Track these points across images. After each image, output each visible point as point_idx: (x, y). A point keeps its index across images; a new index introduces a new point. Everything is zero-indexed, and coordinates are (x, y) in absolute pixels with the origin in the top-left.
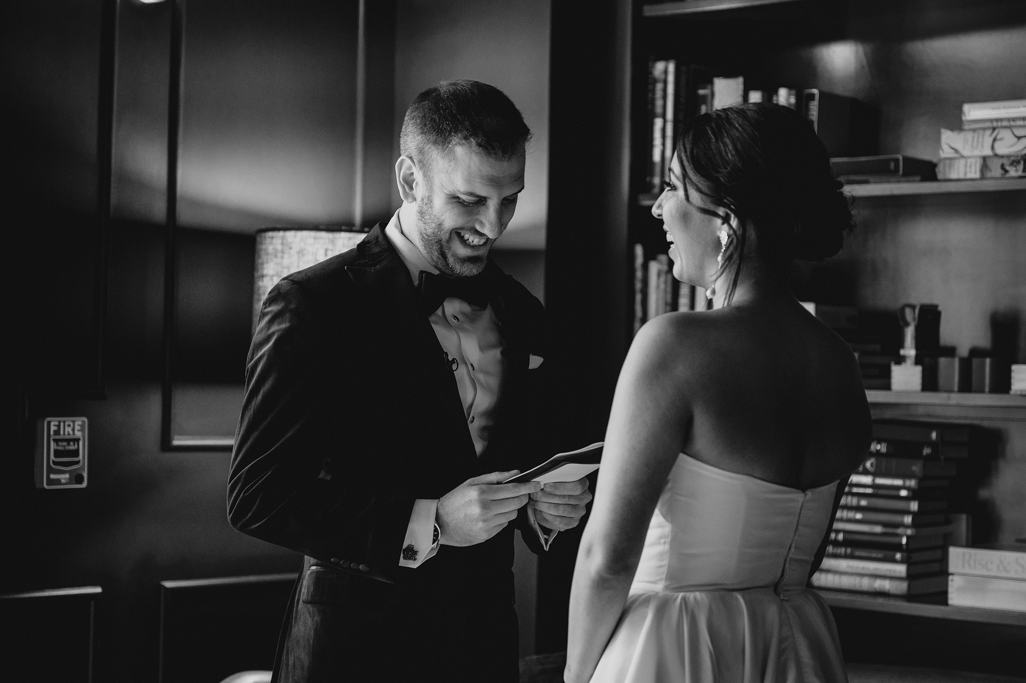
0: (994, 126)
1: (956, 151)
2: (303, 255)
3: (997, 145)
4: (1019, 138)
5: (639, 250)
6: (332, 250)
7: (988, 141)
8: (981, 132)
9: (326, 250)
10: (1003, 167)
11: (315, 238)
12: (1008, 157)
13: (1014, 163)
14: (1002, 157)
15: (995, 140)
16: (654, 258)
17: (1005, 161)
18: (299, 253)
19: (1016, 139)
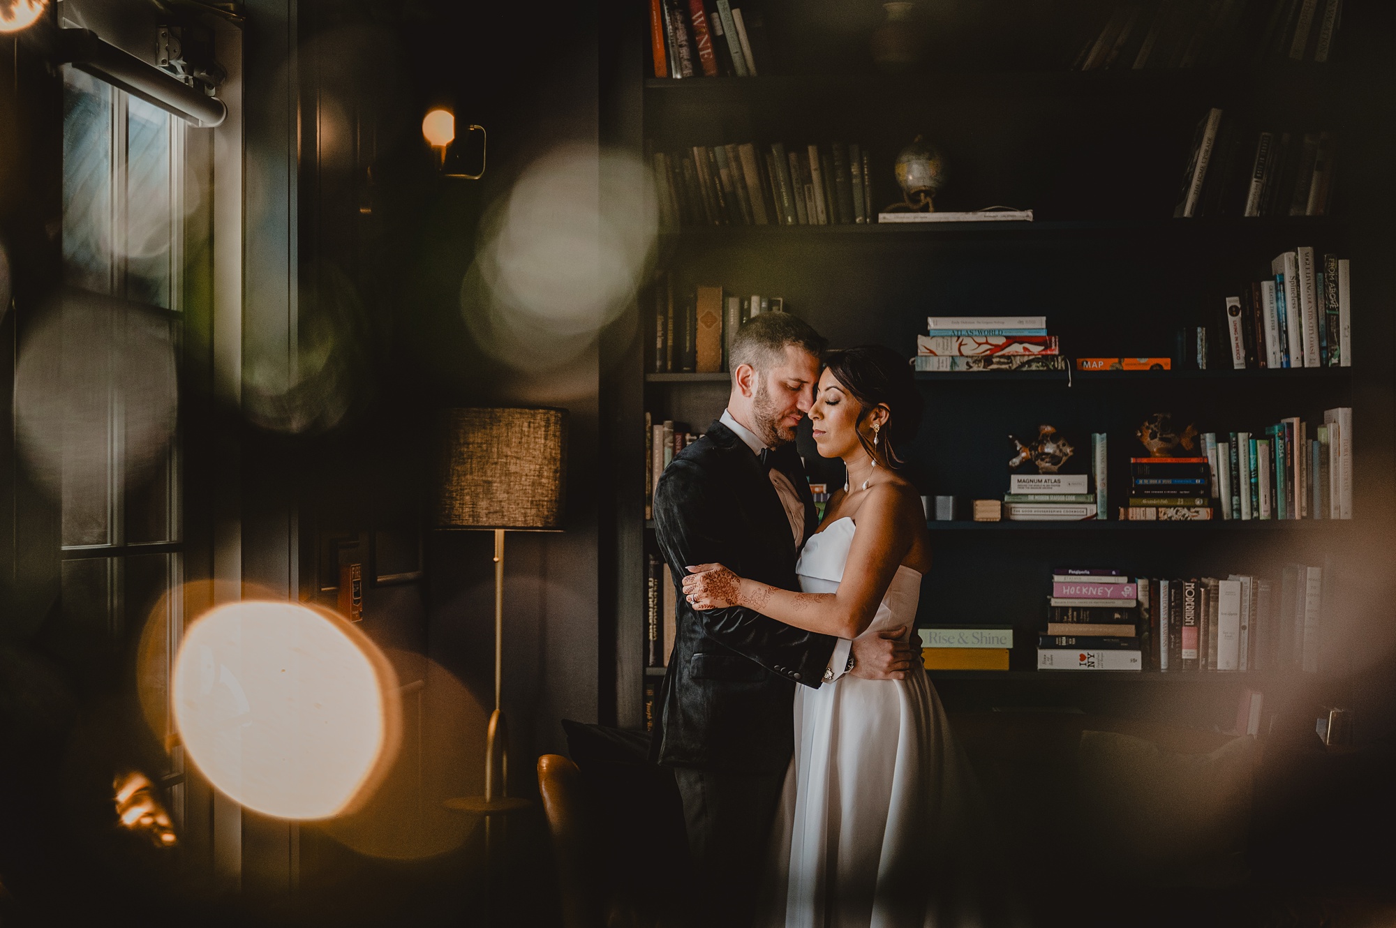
0: (958, 335)
1: (931, 352)
2: (512, 427)
3: (962, 348)
4: (980, 344)
5: (648, 416)
6: (534, 423)
7: (956, 346)
8: (949, 339)
9: (530, 423)
10: (968, 364)
11: (521, 413)
12: (972, 357)
13: (977, 361)
14: (967, 357)
15: (961, 345)
16: (661, 423)
17: (970, 360)
18: (506, 425)
19: (977, 346)
